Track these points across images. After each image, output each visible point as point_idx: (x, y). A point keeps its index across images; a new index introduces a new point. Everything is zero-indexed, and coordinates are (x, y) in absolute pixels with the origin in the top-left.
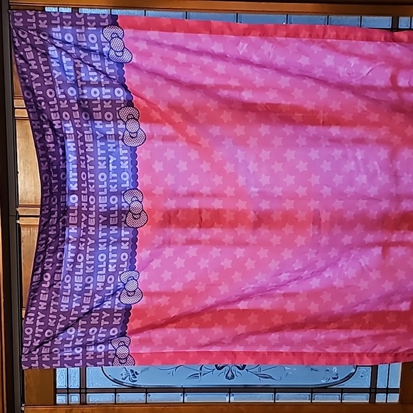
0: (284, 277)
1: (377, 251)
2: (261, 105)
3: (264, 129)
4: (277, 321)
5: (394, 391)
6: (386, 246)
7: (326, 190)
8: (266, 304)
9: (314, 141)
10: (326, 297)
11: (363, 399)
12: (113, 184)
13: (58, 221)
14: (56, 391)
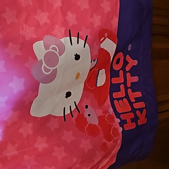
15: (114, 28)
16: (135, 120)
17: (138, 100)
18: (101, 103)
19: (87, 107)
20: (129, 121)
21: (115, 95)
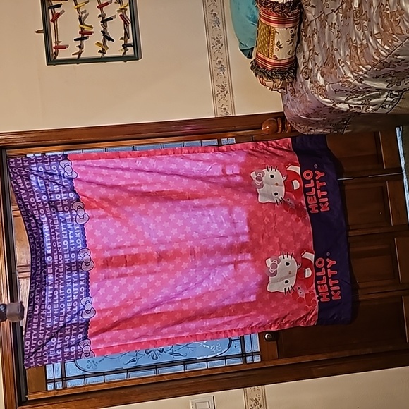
0: (179, 289)
1: (231, 267)
2: (152, 193)
3: (156, 205)
4: (179, 316)
5: (257, 353)
6: (236, 263)
7: (195, 235)
8: (171, 308)
9: (185, 208)
10: (206, 298)
11: (239, 361)
12: (72, 246)
13: (41, 273)
14: (47, 382)
15: (310, 246)
16: (330, 296)
17: (334, 285)
18: (308, 287)
19: (299, 288)
20: (324, 297)
21: (318, 282)
